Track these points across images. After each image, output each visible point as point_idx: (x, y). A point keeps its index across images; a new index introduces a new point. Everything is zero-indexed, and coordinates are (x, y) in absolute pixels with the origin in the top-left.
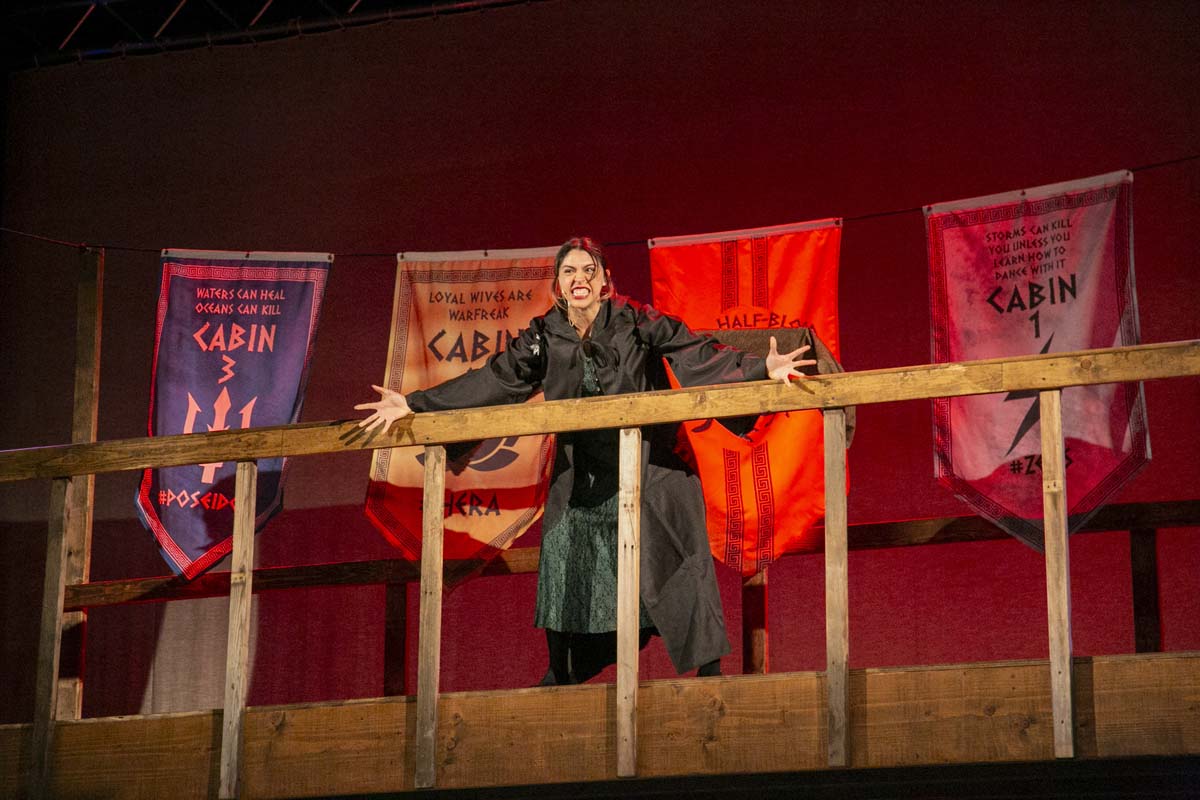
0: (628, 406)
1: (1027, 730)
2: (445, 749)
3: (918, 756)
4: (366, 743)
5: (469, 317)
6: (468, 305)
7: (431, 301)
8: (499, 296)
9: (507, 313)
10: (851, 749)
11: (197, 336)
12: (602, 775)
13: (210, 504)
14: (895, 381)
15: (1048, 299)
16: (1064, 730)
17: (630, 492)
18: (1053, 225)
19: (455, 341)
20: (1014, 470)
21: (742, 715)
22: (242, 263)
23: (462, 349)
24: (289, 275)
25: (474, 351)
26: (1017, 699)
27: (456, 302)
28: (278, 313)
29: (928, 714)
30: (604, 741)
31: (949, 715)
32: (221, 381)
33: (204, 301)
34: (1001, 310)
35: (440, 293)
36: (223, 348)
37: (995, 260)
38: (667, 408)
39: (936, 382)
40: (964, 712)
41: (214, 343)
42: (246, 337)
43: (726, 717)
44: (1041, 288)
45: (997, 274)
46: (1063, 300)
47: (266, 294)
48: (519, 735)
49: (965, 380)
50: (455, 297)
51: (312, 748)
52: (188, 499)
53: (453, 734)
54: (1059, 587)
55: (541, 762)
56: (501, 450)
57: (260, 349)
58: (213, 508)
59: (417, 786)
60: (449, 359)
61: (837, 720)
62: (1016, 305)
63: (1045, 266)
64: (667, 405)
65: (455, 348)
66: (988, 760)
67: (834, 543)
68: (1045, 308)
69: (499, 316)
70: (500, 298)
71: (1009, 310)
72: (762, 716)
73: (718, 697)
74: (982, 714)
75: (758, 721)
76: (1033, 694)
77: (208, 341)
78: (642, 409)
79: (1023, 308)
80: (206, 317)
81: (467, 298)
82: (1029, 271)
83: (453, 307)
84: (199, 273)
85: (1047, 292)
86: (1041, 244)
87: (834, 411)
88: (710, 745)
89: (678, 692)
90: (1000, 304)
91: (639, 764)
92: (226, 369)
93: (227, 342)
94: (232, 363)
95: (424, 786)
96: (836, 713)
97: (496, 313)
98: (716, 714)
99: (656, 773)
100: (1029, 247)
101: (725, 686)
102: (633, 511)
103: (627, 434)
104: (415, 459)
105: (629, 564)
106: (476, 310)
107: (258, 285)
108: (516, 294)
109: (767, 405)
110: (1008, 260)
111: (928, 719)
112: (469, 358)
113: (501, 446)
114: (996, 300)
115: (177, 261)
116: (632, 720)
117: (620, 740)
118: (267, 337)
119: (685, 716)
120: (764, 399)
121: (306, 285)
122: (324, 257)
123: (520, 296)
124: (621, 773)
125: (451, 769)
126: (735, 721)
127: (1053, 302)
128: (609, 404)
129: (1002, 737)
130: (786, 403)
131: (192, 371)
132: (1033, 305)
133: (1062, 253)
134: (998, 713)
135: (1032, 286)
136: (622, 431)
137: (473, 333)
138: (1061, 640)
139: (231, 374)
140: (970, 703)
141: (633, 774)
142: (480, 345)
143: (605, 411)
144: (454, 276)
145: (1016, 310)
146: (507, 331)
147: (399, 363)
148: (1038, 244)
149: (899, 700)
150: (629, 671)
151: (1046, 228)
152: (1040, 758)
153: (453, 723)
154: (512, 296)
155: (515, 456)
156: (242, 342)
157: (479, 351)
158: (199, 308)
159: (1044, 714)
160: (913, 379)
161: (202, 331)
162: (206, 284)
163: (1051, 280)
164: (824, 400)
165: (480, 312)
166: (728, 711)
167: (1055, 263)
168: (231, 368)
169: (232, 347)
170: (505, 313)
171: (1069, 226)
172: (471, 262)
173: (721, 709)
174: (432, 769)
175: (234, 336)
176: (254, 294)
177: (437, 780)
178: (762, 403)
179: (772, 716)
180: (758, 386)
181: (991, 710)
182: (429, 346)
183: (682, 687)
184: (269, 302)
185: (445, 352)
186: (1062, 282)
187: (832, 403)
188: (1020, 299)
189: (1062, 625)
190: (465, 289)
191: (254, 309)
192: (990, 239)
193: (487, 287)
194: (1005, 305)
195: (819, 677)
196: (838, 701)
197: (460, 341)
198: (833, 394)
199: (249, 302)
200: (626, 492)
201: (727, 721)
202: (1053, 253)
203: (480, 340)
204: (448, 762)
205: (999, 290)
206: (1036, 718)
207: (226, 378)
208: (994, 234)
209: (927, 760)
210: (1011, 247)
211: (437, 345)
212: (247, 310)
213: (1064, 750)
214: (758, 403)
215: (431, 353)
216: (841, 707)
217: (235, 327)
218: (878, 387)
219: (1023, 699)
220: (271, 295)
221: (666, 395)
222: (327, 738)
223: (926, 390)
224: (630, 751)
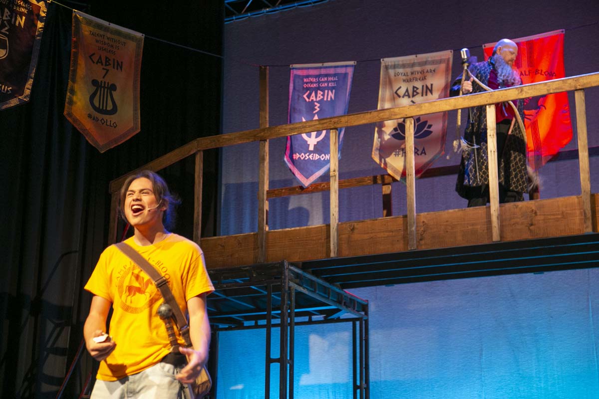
0: (489, 96)
2: (420, 235)
4: (387, 234)
5: (410, 81)
6: (410, 76)
7: (395, 76)
8: (422, 72)
9: (426, 78)
10: (594, 225)
11: (305, 96)
12: (485, 242)
13: (313, 158)
17: (492, 131)
19: (405, 90)
21: (544, 215)
22: (320, 68)
23: (408, 93)
24: (339, 71)
25: (413, 93)
27: (405, 76)
28: (335, 85)
30: (486, 229)
32: (314, 112)
33: (307, 83)
35: (398, 72)
36: (315, 100)
41: (311, 98)
42: (323, 95)
43: (538, 216)
47: (330, 79)
48: (450, 228)
50: (405, 74)
51: (366, 236)
52: (304, 156)
53: (422, 229)
55: (459, 238)
56: (426, 130)
57: (329, 99)
58: (314, 159)
59: (409, 249)
60: (403, 97)
61: (588, 214)
64: (506, 95)
65: (405, 93)
67: (582, 143)
69: (423, 80)
70: (422, 73)
72: (554, 215)
73: (534, 208)
75: (552, 217)
77: (309, 98)
78: (496, 97)
80: (307, 89)
81: (409, 74)
83: (404, 78)
84: (305, 73)
87: (580, 91)
88: (532, 228)
91: (501, 237)
92: (316, 107)
93: (316, 97)
94: (318, 105)
95: (412, 249)
96: (587, 212)
97: (421, 79)
98: (534, 215)
99: (508, 239)
101: (537, 204)
102: (493, 138)
105: (492, 158)
106: (413, 78)
107: (327, 75)
108: (429, 71)
109: (550, 91)
112: (411, 96)
113: (425, 129)
115: (296, 69)
116: (498, 219)
117: (493, 227)
118: (331, 95)
119: (520, 216)
120: (548, 88)
121: (346, 75)
122: (352, 63)
123: (431, 71)
124: (494, 240)
125: (423, 242)
126: (542, 217)
128: (482, 96)
130: (558, 89)
131: (304, 110)
136: (487, 106)
137: (412, 87)
139: (318, 109)
141: (499, 240)
142: (415, 91)
144: (404, 66)
146: (426, 85)
147: (383, 100)
150: (495, 199)
153: (422, 225)
154: (427, 72)
155: (431, 132)
156: (322, 97)
157: (415, 93)
158: (305, 86)
161: (306, 94)
162: (307, 77)
164: (575, 87)
165: (415, 79)
166: (538, 214)
168: (318, 107)
169: (318, 99)
170: (425, 79)
172: (410, 60)
173: (536, 213)
174: (415, 242)
175: (319, 95)
176: (326, 79)
177: (417, 247)
178: (548, 90)
179: (557, 215)
180: (546, 83)
182: (395, 93)
183: (518, 206)
184: (332, 81)
185: (402, 95)
187: (579, 87)
190: (409, 70)
191: (326, 85)
193: (417, 69)
195: (578, 198)
196: (588, 207)
197: (407, 90)
198: (579, 84)
199: (324, 82)
201: (538, 218)
203: (415, 89)
204: (421, 240)
207: (316, 111)
211: (398, 92)
212: (323, 85)
214: (546, 90)
215: (395, 95)
216: (589, 209)
217: (319, 92)
218: (598, 79)
220: (332, 79)
222: (372, 233)
224: (498, 231)
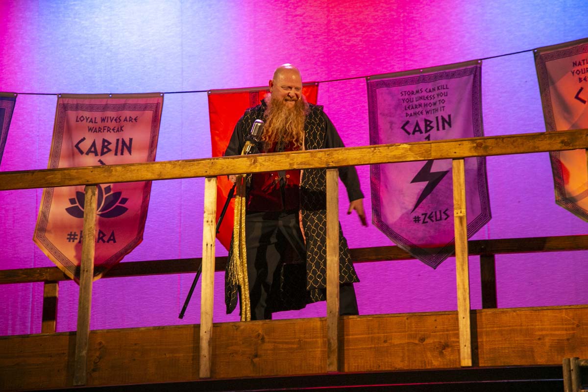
0: (210, 165)
1: (443, 351)
2: (93, 363)
3: (379, 366)
4: (42, 360)
5: (99, 131)
6: (100, 124)
7: (77, 121)
8: (118, 120)
9: (123, 129)
10: (341, 362)
12: (189, 378)
14: (369, 152)
15: (435, 128)
16: (466, 350)
17: (211, 214)
18: (438, 88)
19: (91, 144)
20: (415, 221)
21: (275, 342)
23: (95, 149)
25: (103, 150)
26: (438, 333)
27: (92, 122)
29: (385, 342)
30: (191, 358)
31: (399, 343)
34: (409, 133)
35: (82, 116)
37: (405, 106)
38: (234, 166)
39: (393, 153)
40: (407, 341)
43: (265, 344)
44: (431, 122)
45: (407, 114)
46: (444, 128)
48: (139, 354)
49: (409, 153)
50: (92, 119)
51: (8, 362)
53: (98, 354)
54: (463, 270)
55: (152, 371)
56: (117, 206)
59: (75, 384)
60: (87, 154)
61: (333, 345)
62: (417, 131)
63: (433, 110)
64: (233, 164)
65: (91, 148)
66: (421, 368)
67: (332, 244)
68: (433, 133)
69: (118, 131)
70: (118, 121)
71: (414, 133)
72: (286, 343)
73: (261, 332)
74: (417, 342)
75: (285, 346)
76: (448, 330)
78: (219, 167)
79: (421, 132)
81: (99, 120)
82: (424, 113)
83: (91, 125)
85: (434, 124)
86: (431, 98)
87: (333, 169)
88: (256, 360)
89: (237, 329)
90: (409, 130)
91: (212, 370)
95: (80, 383)
96: (332, 341)
97: (116, 129)
98: (260, 342)
99: (222, 376)
100: (424, 99)
101: (265, 326)
102: (212, 225)
103: (209, 181)
104: (65, 211)
105: (209, 254)
106: (104, 127)
108: (128, 119)
109: (294, 165)
110: (413, 106)
111: (385, 345)
112: (99, 154)
113: (117, 204)
114: (406, 127)
116: (209, 345)
117: (201, 357)
119: (241, 343)
120: (291, 162)
123: (131, 119)
124: (201, 376)
125: (96, 374)
126: (271, 346)
127: (438, 129)
128: (200, 163)
129: (429, 354)
130: (304, 164)
132: (427, 131)
133: (443, 103)
134: (427, 341)
135: (426, 121)
137: (102, 140)
138: (465, 299)
140: (411, 336)
141: (209, 376)
142: (106, 147)
143: (196, 167)
144: (91, 107)
145: (418, 134)
146: (123, 139)
148: (430, 98)
149: (369, 334)
150: (208, 316)
151: (434, 90)
152: (451, 366)
153: (98, 347)
154: (126, 120)
155: (126, 209)
157: (105, 150)
159: (454, 342)
160: (380, 152)
163: (437, 118)
164: (327, 163)
165: (107, 128)
166: (267, 340)
167: (439, 109)
170: (121, 129)
171: (447, 88)
173: (263, 339)
174: (84, 374)
178: (290, 164)
179: (293, 343)
180: (289, 154)
181: (422, 340)
182: (75, 146)
183: (239, 326)
185: (85, 151)
186: (443, 118)
187: (332, 164)
188: (419, 128)
189: (465, 291)
190: (98, 115)
192: (403, 95)
193: (111, 114)
194: (411, 130)
197: (94, 144)
198: (333, 160)
200: (209, 214)
201: (266, 346)
202: (438, 103)
203: (106, 144)
204: (94, 370)
205: (408, 122)
206: (448, 345)
208: (405, 92)
209: (385, 368)
210: (414, 100)
211: (80, 146)
213: (466, 361)
214: (288, 164)
215: (75, 149)
216: (335, 338)
218: (358, 156)
219: (441, 333)
221: (233, 158)
222: (18, 357)
223: (387, 158)
224: (208, 363)
